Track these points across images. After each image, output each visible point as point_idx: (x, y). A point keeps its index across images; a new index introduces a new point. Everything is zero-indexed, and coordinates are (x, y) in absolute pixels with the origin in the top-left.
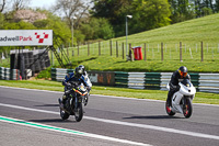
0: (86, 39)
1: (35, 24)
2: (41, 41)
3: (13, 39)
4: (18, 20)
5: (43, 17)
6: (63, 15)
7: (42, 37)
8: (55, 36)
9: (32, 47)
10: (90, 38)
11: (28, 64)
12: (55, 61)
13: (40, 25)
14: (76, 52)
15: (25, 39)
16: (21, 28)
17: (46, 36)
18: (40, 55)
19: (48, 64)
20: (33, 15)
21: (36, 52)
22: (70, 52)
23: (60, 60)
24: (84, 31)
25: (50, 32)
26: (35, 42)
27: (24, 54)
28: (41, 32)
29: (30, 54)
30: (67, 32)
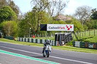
0: (89, 29)
1: (66, 22)
2: (69, 29)
4: (59, 20)
5: (69, 19)
6: (79, 18)
7: (69, 27)
8: (75, 27)
9: (65, 32)
10: (90, 28)
11: (63, 39)
12: (74, 38)
13: (68, 22)
14: (84, 34)
15: (62, 28)
16: (60, 23)
17: (71, 27)
18: (68, 35)
19: (72, 39)
20: (65, 17)
21: (66, 34)
22: (81, 34)
23: (77, 38)
24: (88, 25)
25: (73, 26)
26: (66, 29)
27: (61, 35)
28: (69, 25)
29: (64, 35)
30: (80, 25)
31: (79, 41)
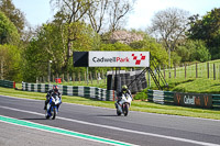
0: (183, 61)
1: (131, 45)
2: (138, 62)
3: (110, 60)
4: (114, 41)
5: (139, 39)
6: (160, 36)
7: (139, 58)
8: (151, 58)
9: (129, 68)
10: (186, 60)
12: (151, 83)
13: (136, 46)
14: (173, 74)
16: (117, 49)
17: (143, 58)
18: (137, 76)
19: (145, 85)
20: (129, 36)
21: (133, 73)
22: (167, 74)
23: (157, 82)
24: (180, 53)
25: (147, 54)
26: (132, 63)
27: (121, 75)
28: (138, 54)
29: (127, 75)
30: (162, 53)
31: (161, 88)
